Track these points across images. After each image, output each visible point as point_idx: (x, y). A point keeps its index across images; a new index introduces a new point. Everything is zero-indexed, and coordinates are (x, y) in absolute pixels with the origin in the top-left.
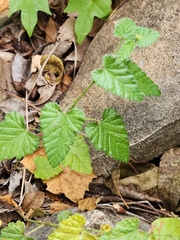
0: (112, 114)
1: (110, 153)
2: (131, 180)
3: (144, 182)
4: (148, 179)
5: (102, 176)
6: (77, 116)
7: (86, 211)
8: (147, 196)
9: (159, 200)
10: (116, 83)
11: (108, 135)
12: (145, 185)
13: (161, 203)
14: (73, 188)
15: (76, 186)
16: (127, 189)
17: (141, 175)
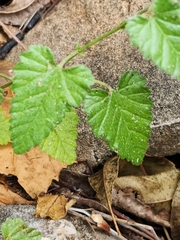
0: (136, 83)
1: (116, 145)
2: (132, 182)
3: (152, 190)
4: (158, 187)
5: (86, 162)
6: (80, 79)
7: (48, 218)
8: (150, 214)
9: (167, 224)
10: (166, 46)
11: (119, 114)
12: (151, 196)
13: (168, 229)
14: (33, 169)
15: (39, 168)
16: (121, 194)
17: (150, 179)
